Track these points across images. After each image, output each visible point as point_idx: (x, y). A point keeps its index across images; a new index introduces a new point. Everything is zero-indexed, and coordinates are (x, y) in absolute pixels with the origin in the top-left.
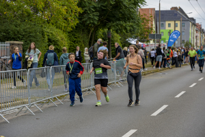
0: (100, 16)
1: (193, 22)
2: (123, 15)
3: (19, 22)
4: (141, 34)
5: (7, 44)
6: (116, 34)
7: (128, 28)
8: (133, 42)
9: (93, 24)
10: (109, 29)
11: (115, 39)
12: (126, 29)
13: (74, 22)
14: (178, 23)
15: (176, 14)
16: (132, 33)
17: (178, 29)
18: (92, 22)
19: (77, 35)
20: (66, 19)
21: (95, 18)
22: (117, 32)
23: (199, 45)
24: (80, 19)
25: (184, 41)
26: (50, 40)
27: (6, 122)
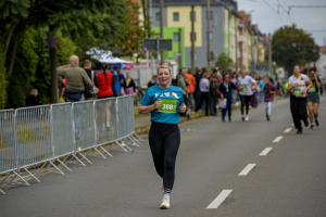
1: (231, 8)
4: (122, 41)
7: (100, 27)
9: (18, 16)
11: (65, 51)
12: (94, 27)
14: (198, 10)
18: (15, 12)
23: (246, 63)
25: (212, 53)
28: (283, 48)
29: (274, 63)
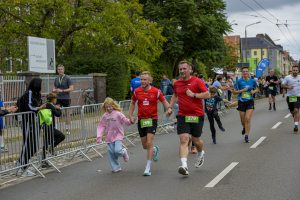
0: (184, 45)
2: (209, 43)
3: (101, 53)
5: (90, 76)
6: (201, 64)
8: (220, 72)
10: (194, 58)
13: (158, 52)
15: (262, 41)
16: (218, 62)
17: (265, 57)
19: (161, 65)
20: (149, 49)
21: (179, 47)
22: (202, 61)
24: (164, 49)
26: (133, 72)
27: (99, 157)
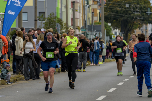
28: (118, 9)
29: (110, 24)
